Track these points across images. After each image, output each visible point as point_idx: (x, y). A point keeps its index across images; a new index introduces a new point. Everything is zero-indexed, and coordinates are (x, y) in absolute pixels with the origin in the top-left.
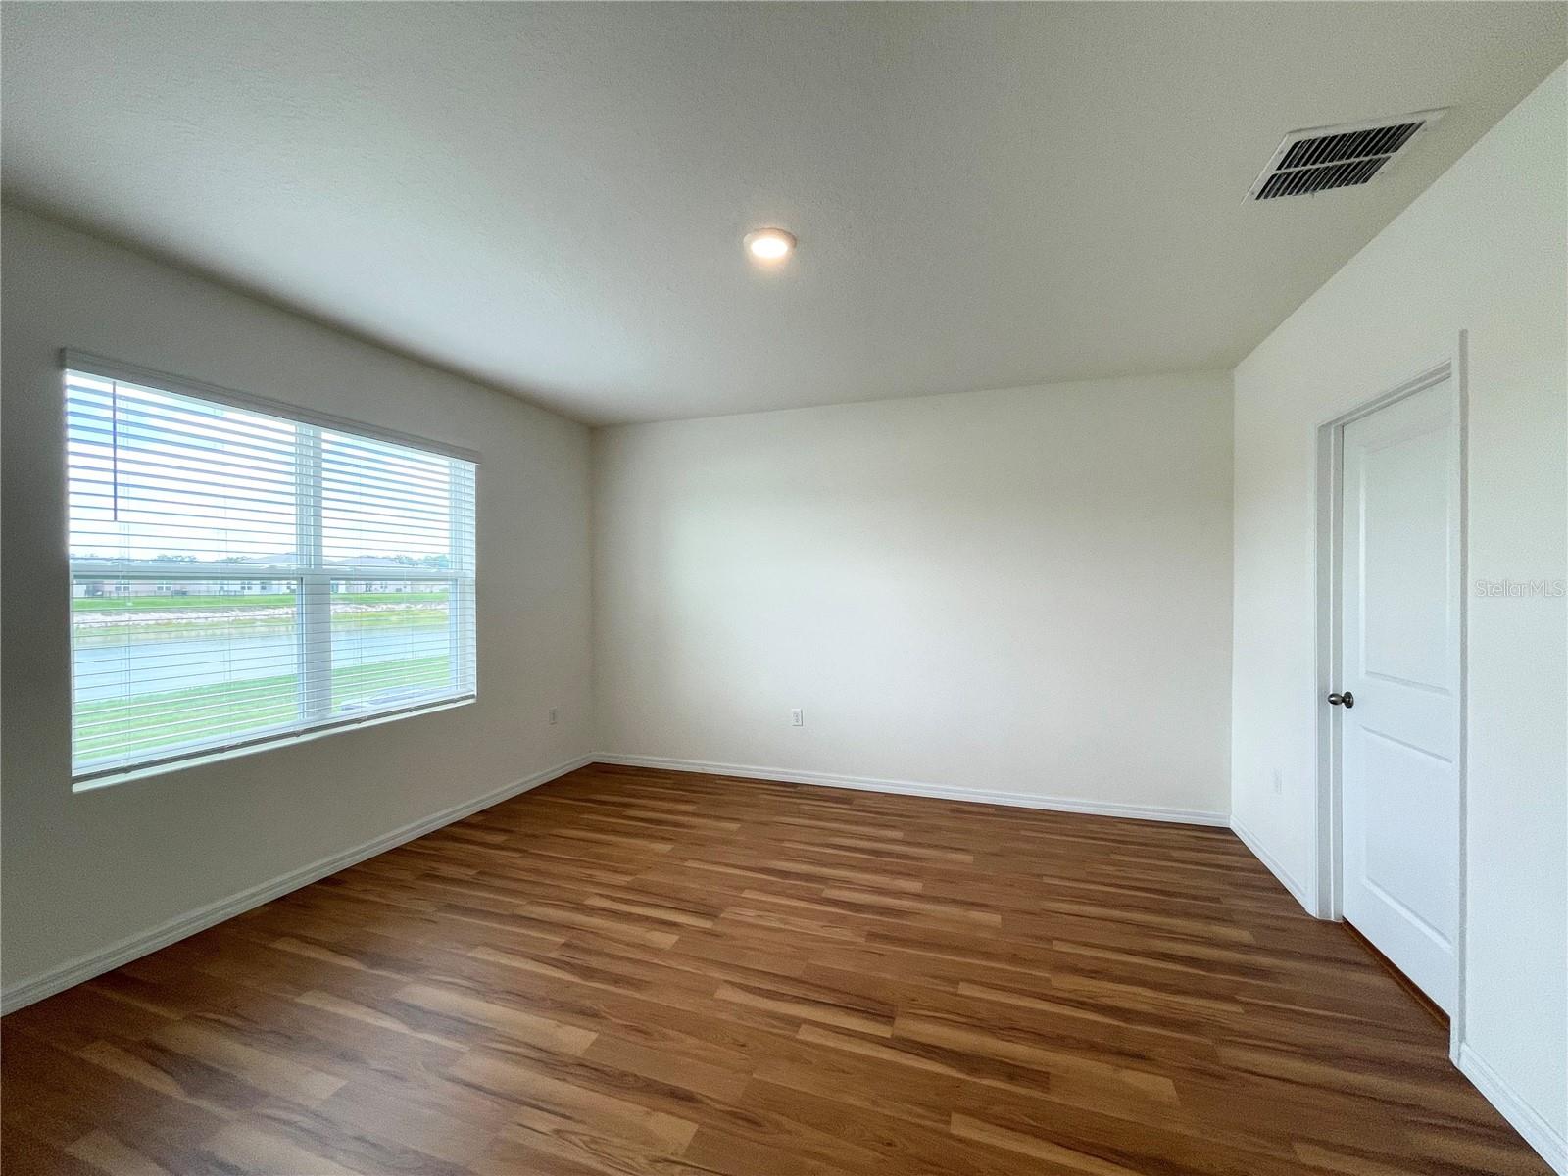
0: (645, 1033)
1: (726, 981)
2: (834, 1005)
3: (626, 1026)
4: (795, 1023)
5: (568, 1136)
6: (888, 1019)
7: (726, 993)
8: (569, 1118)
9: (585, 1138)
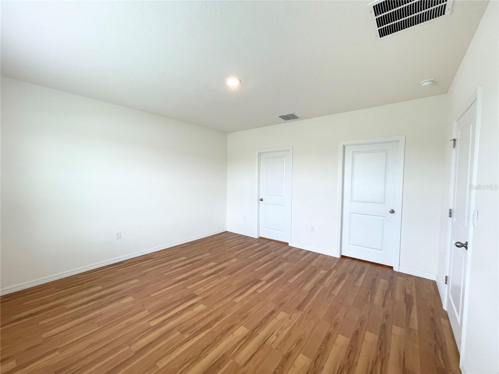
0: (246, 316)
1: (232, 299)
2: (251, 286)
3: (241, 320)
4: (255, 292)
5: (278, 334)
6: (259, 281)
7: (238, 300)
8: (273, 333)
9: (280, 330)
